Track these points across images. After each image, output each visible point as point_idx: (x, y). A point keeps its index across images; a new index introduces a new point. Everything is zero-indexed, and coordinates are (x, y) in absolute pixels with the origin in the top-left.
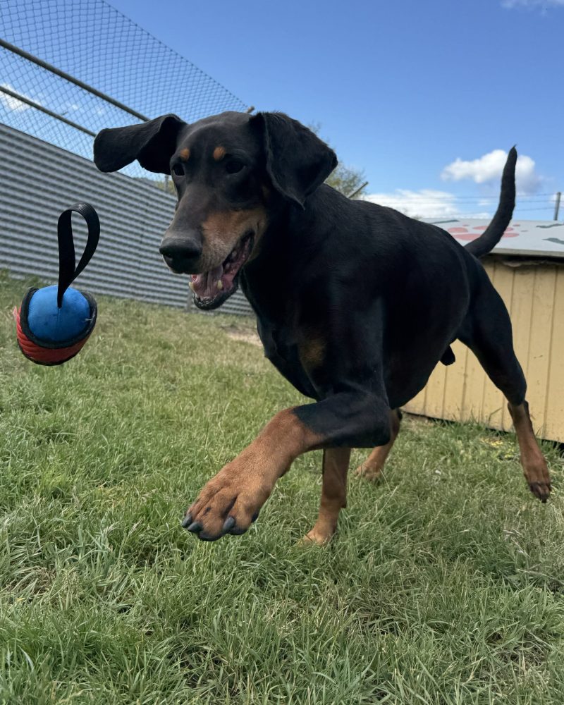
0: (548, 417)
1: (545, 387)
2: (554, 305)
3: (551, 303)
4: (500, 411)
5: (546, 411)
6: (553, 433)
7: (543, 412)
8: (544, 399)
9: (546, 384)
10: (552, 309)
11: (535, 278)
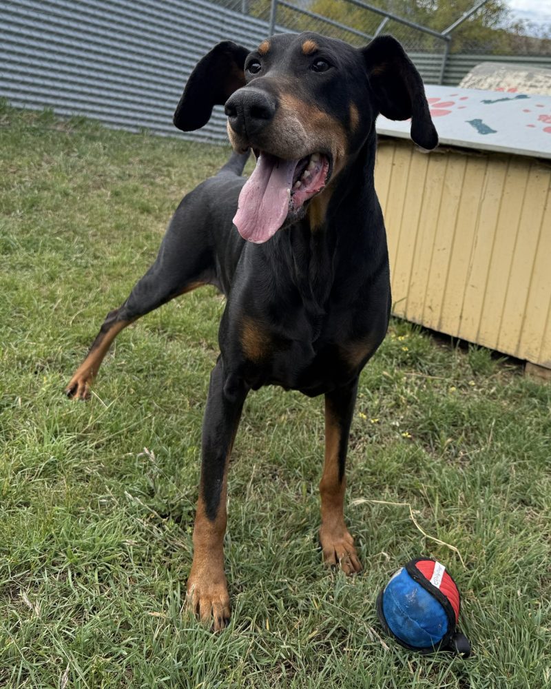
0: (445, 310)
1: (444, 281)
2: (461, 197)
3: (458, 195)
4: (405, 300)
5: (443, 304)
6: (447, 326)
7: (440, 304)
8: (442, 292)
9: (445, 277)
10: (458, 201)
11: (447, 166)
